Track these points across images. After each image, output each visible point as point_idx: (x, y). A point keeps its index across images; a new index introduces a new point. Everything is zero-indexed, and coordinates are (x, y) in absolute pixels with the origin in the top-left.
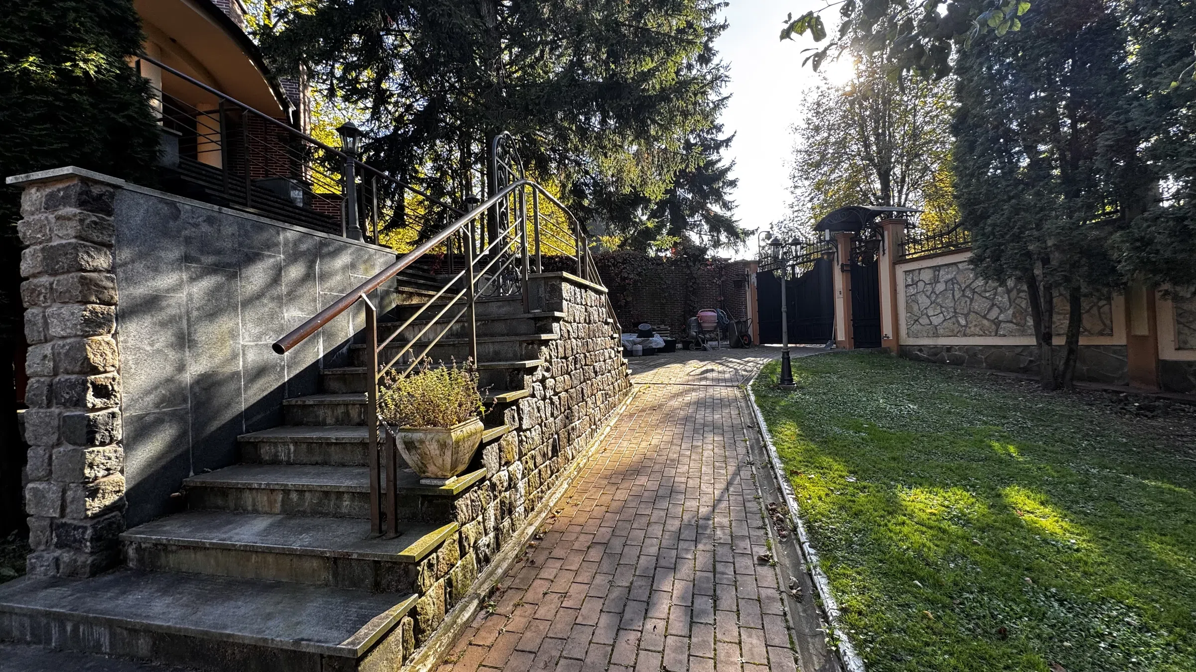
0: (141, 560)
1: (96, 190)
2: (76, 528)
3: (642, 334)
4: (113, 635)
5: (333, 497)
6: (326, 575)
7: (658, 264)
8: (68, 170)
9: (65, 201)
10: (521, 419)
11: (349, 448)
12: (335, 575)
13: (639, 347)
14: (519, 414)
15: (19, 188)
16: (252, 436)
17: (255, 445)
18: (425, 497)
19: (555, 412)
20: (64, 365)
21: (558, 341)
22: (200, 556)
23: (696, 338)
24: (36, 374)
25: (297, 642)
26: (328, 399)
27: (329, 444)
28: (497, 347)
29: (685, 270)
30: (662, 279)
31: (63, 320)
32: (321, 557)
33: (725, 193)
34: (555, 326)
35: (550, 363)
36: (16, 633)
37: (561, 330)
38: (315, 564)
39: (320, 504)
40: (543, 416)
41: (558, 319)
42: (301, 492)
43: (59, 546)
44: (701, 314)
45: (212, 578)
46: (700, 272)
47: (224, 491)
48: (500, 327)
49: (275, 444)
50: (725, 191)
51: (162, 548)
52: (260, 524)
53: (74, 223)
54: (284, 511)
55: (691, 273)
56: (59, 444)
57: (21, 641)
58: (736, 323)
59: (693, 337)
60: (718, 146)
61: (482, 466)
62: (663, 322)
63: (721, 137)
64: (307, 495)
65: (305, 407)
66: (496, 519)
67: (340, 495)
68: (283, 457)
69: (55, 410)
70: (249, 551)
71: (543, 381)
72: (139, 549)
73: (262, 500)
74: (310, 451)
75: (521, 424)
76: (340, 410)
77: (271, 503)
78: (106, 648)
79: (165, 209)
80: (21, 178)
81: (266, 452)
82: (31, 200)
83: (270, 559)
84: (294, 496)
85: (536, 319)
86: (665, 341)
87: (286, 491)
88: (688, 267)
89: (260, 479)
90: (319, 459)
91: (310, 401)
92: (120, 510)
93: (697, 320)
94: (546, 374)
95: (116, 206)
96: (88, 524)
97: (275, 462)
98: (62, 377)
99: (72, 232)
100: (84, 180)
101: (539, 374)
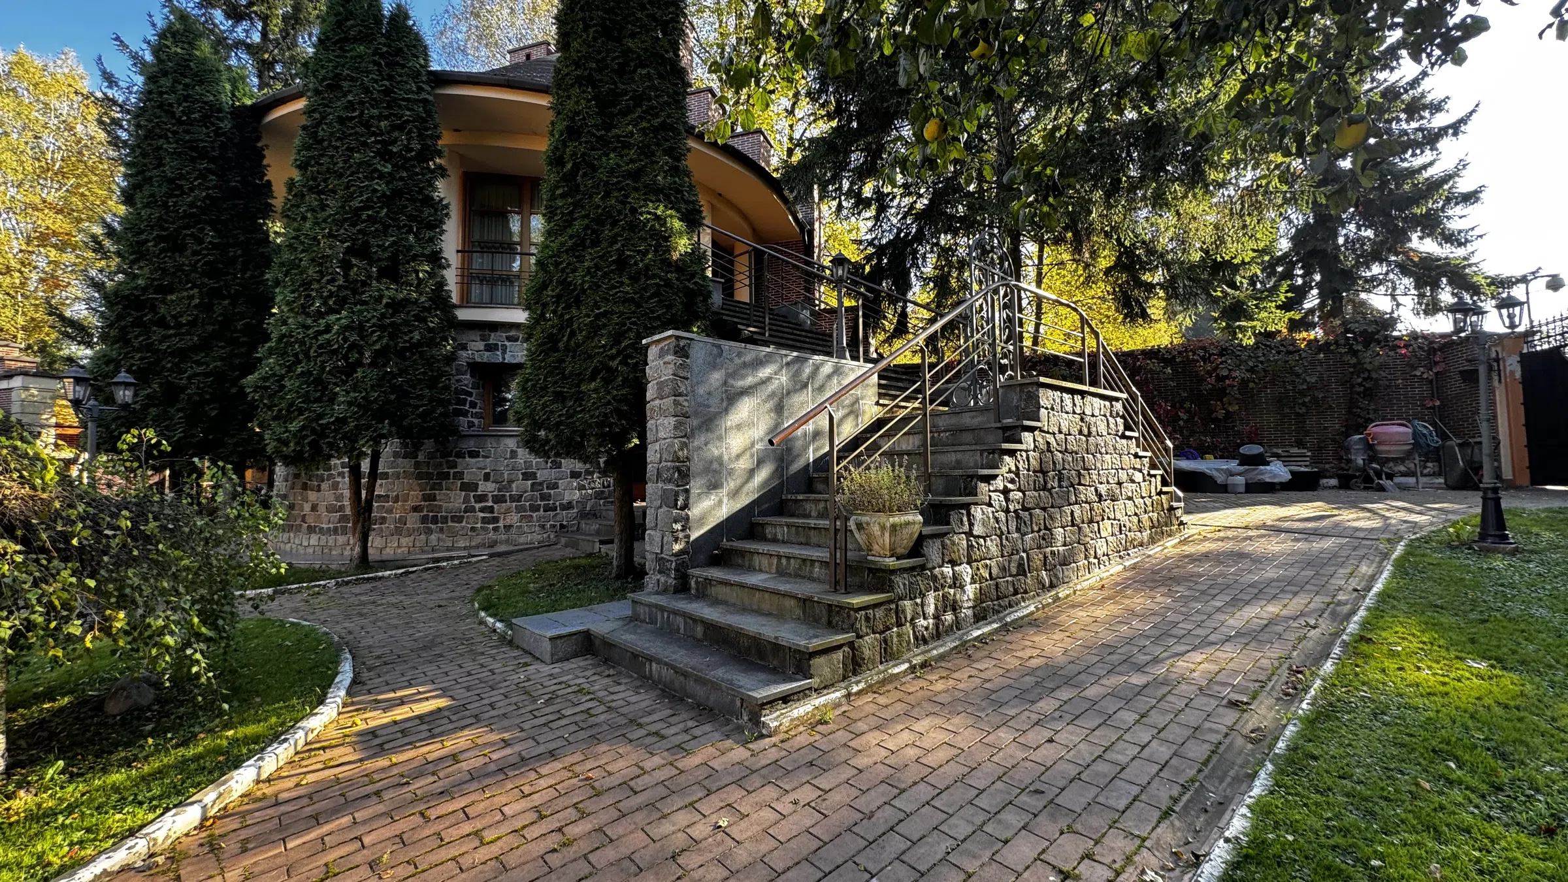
0: (697, 589)
1: (682, 343)
2: (668, 561)
3: (1246, 460)
4: (685, 623)
5: (808, 563)
6: (798, 612)
7: (1289, 353)
8: (670, 333)
9: (667, 352)
10: (971, 525)
11: (823, 532)
12: (804, 612)
13: (1240, 480)
14: (969, 520)
15: (648, 346)
16: (761, 520)
17: (763, 525)
18: (870, 570)
19: (1023, 528)
20: (664, 456)
21: (1031, 453)
22: (727, 590)
23: (1363, 470)
24: (651, 462)
25: (776, 638)
26: (812, 496)
27: (810, 528)
28: (959, 456)
29: (1347, 358)
30: (1298, 375)
31: (665, 428)
32: (795, 597)
33: (1448, 218)
34: (1027, 437)
35: (1017, 475)
36: (642, 617)
37: (1035, 441)
38: (793, 602)
39: (800, 569)
40: (1004, 529)
41: (1032, 429)
42: (788, 558)
43: (660, 572)
44: (1373, 429)
45: (734, 605)
46: (1378, 361)
47: (742, 553)
48: (968, 437)
49: (775, 526)
50: (1450, 213)
51: (708, 581)
52: (763, 576)
53: (672, 366)
54: (778, 572)
55: (1359, 363)
56: (661, 507)
57: (643, 621)
58: (1460, 445)
59: (1358, 469)
60: (1432, 139)
61: (923, 556)
62: (1300, 444)
63: (1439, 121)
64: (792, 561)
65: (797, 501)
66: (936, 608)
67: (813, 562)
68: (780, 537)
69: (660, 485)
70: (755, 588)
71: (1006, 492)
72: (697, 582)
73: (765, 561)
74: (797, 533)
75: (971, 530)
76: (822, 505)
77: (770, 565)
78: (682, 631)
79: (715, 351)
80: (649, 340)
81: (769, 531)
82: (653, 352)
83: (767, 596)
84: (784, 561)
85: (1005, 429)
86: (1292, 473)
87: (779, 557)
88: (1355, 353)
89: (762, 547)
90: (803, 540)
91: (800, 497)
92: (688, 553)
93: (1365, 440)
94: (1010, 486)
95: (692, 352)
96: (673, 559)
97: (775, 541)
98: (664, 464)
99: (671, 372)
100: (678, 338)
101: (999, 483)
